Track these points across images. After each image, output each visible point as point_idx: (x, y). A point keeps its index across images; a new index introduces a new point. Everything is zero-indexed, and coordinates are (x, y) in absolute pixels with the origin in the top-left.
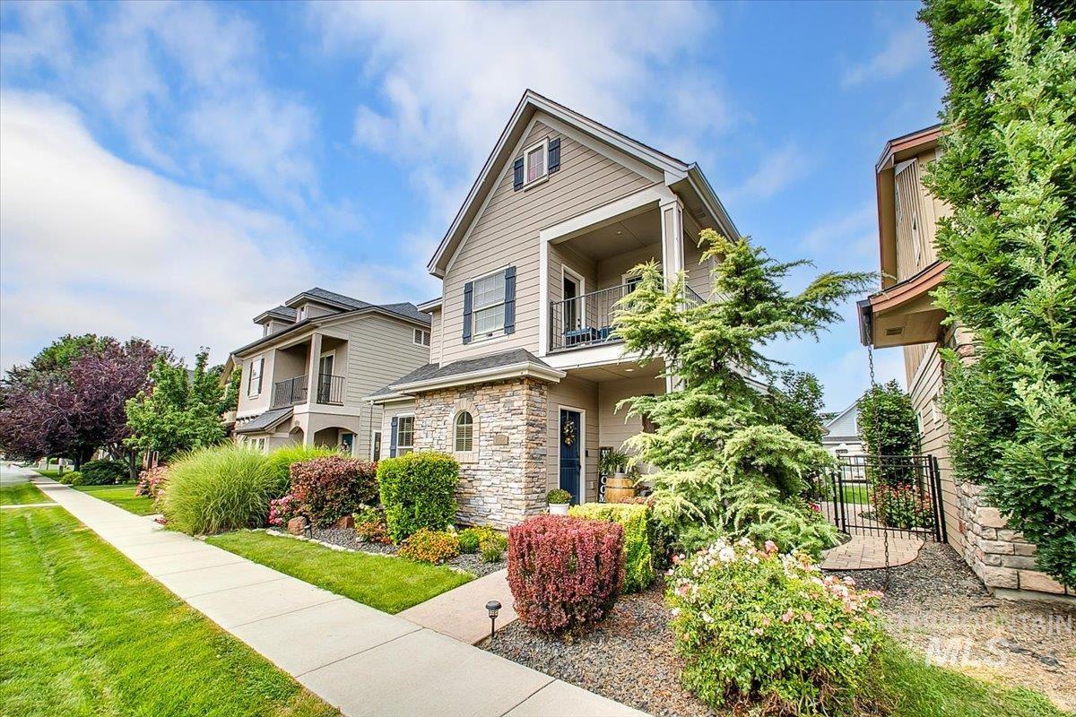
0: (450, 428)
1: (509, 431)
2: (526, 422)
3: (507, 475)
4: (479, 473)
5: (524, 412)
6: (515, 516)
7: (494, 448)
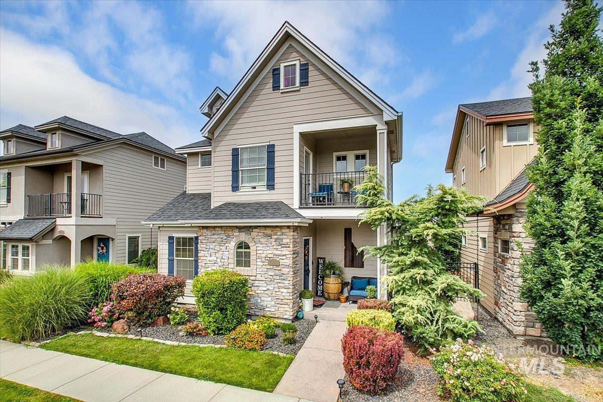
0: (232, 251)
1: (280, 257)
2: (292, 252)
3: (279, 284)
4: (256, 282)
5: (291, 246)
6: (285, 309)
7: (268, 267)
